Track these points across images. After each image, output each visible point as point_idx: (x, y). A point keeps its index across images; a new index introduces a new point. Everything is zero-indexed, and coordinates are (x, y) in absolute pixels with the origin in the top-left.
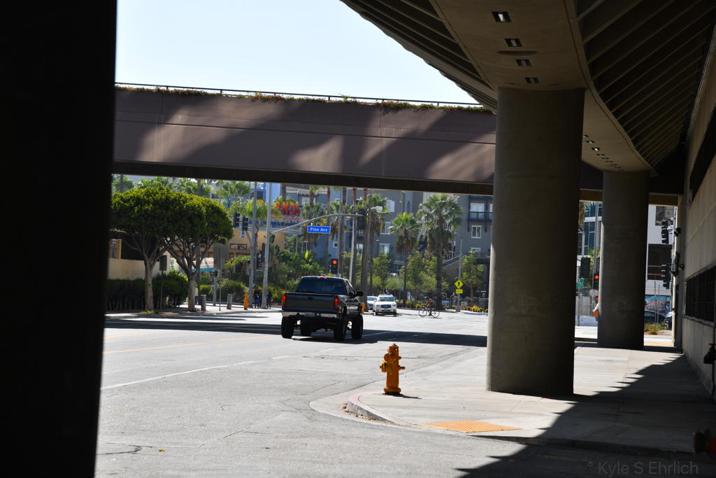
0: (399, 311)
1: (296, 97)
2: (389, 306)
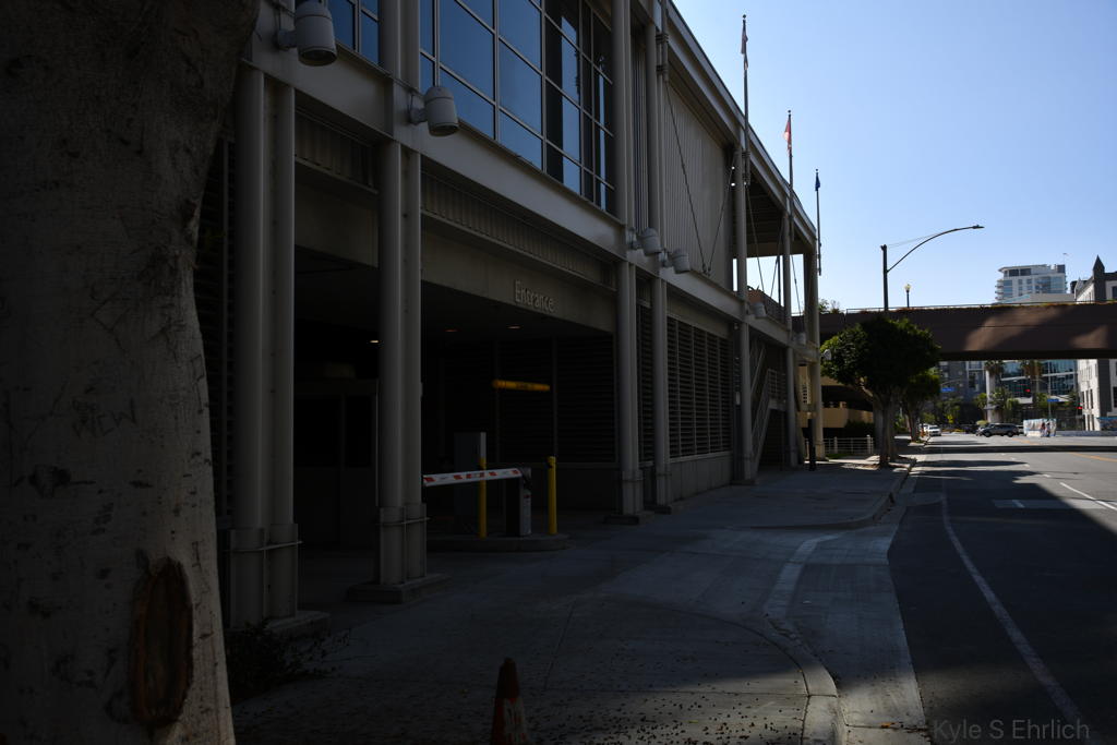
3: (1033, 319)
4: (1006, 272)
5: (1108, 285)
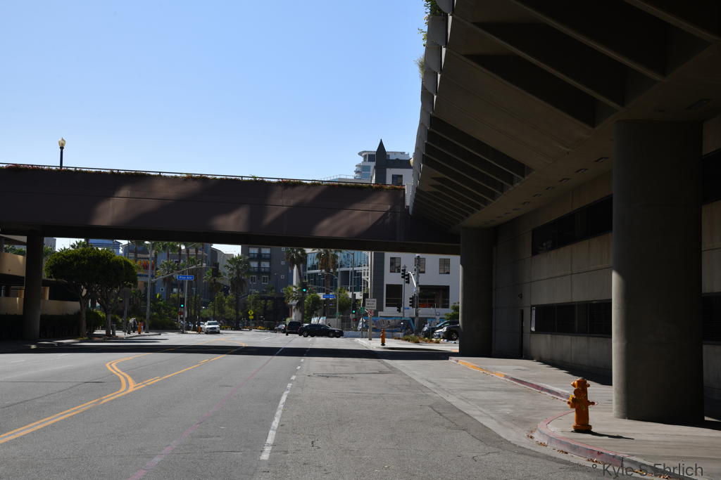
0: (221, 331)
1: (218, 177)
2: (215, 328)
3: (171, 192)
4: (365, 157)
5: (388, 170)
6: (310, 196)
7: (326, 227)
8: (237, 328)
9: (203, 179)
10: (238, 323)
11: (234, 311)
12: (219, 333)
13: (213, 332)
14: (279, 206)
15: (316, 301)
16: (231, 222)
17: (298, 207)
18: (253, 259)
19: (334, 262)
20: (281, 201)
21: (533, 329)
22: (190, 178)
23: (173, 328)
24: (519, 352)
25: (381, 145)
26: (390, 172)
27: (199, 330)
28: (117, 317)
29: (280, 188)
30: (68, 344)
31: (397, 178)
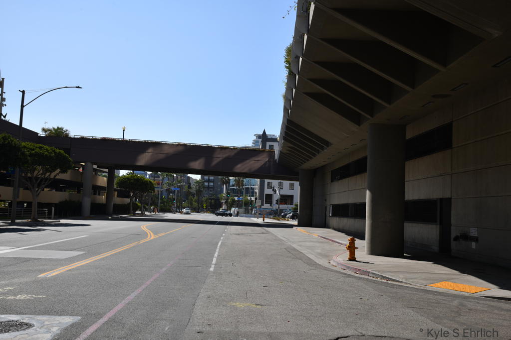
3: (171, 151)
4: (257, 136)
5: (267, 143)
6: (233, 154)
7: (239, 168)
8: (198, 212)
9: (185, 145)
10: (198, 210)
11: (197, 204)
12: (190, 214)
13: (187, 213)
14: (218, 158)
15: (233, 201)
16: (197, 165)
17: (228, 158)
18: (206, 181)
19: (242, 183)
20: (219, 156)
21: (331, 215)
22: (179, 145)
23: (170, 211)
24: (324, 225)
25: (264, 132)
26: (268, 144)
27: (181, 213)
28: (146, 206)
29: (219, 150)
30: (124, 217)
31: (271, 147)
